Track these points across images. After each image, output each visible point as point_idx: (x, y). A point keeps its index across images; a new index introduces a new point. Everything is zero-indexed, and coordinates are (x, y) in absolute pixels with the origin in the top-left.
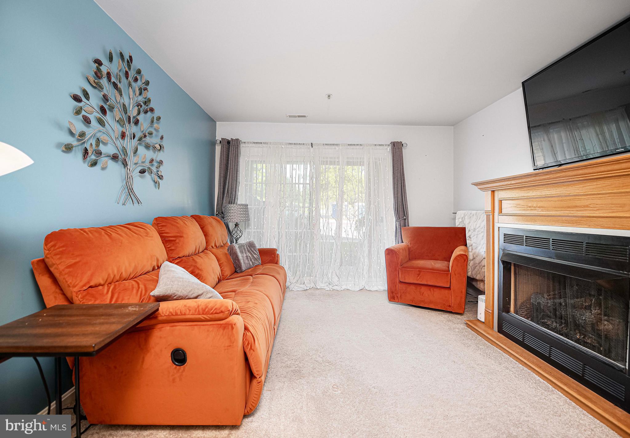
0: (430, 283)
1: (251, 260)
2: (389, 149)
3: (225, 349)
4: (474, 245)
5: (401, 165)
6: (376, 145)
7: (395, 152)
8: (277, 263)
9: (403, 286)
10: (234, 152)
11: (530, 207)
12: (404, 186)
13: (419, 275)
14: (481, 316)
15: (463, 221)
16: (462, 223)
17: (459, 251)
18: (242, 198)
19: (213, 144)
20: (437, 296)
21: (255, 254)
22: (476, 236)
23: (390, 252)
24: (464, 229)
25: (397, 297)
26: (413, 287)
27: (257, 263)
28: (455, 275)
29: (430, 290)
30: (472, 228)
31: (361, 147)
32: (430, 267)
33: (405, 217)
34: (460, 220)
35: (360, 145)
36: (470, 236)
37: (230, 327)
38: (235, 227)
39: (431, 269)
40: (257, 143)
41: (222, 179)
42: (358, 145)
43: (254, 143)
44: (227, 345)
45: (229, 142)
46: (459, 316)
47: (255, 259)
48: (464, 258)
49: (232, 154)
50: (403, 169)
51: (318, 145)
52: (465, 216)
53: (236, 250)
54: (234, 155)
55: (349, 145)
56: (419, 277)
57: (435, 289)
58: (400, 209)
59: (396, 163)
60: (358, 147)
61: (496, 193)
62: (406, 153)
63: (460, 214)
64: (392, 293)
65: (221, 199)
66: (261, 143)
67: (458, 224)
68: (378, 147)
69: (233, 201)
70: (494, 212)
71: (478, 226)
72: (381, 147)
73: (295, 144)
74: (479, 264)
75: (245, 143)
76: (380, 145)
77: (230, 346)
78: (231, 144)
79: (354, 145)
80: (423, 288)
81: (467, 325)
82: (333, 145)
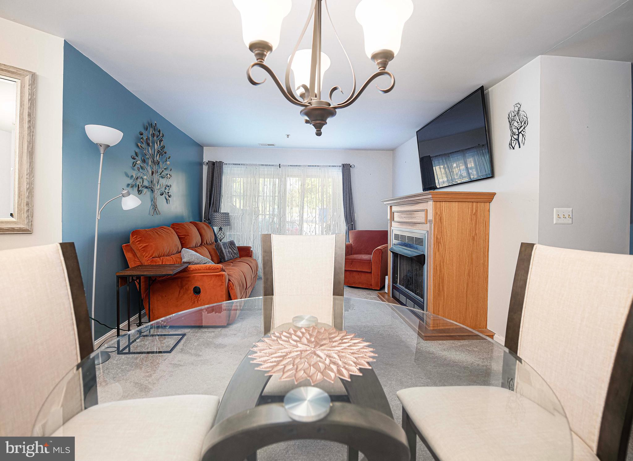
0: (358, 270)
1: (232, 254)
2: (340, 169)
3: (219, 286)
5: (349, 182)
6: (330, 166)
7: (344, 172)
8: (251, 256)
10: (218, 171)
11: (402, 217)
12: (352, 198)
13: (351, 264)
14: (386, 288)
18: (224, 208)
19: (201, 164)
20: (364, 277)
21: (235, 250)
24: (388, 232)
26: (348, 273)
27: (236, 256)
28: (374, 263)
29: (359, 274)
31: (319, 168)
33: (353, 223)
35: (318, 166)
37: (222, 276)
38: (220, 231)
39: (359, 260)
40: (236, 164)
41: (209, 193)
42: (316, 166)
43: (234, 164)
44: (220, 284)
45: (213, 164)
47: (235, 254)
49: (216, 173)
50: (351, 185)
51: (284, 166)
53: (221, 246)
54: (218, 174)
55: (308, 166)
57: (362, 274)
58: (348, 217)
59: (345, 180)
60: (316, 168)
61: (392, 208)
65: (208, 209)
66: (239, 164)
68: (332, 168)
69: (217, 210)
70: (391, 220)
72: (334, 168)
73: (266, 165)
75: (226, 164)
76: (333, 166)
78: (216, 165)
79: (313, 166)
80: (354, 273)
81: (378, 296)
82: (296, 166)
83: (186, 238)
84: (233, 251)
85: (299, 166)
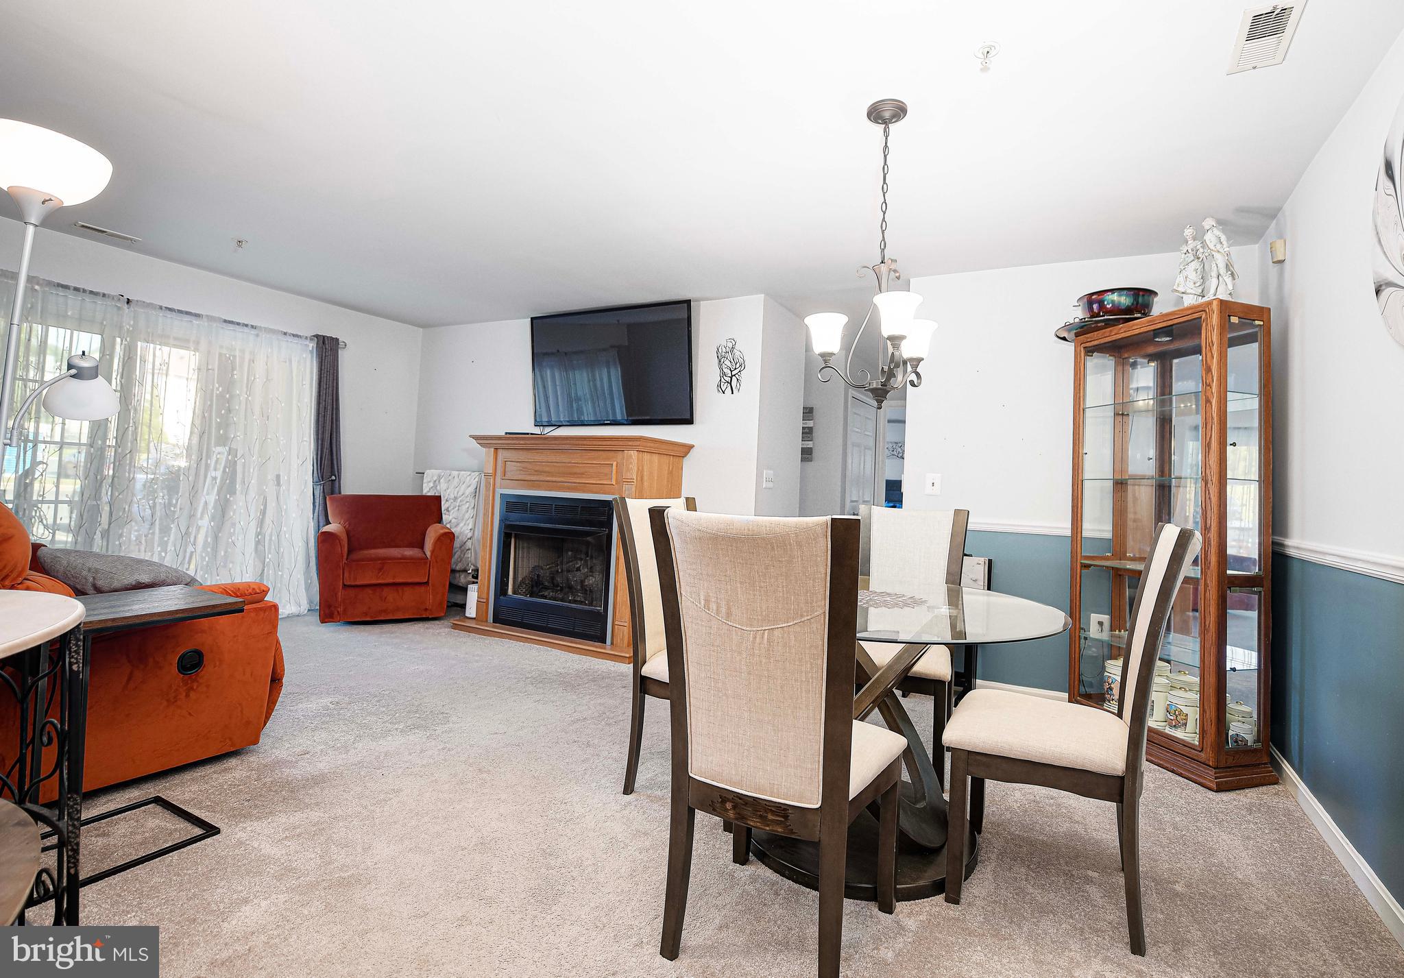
0: (398, 581)
2: (312, 345)
4: (453, 520)
5: (335, 381)
6: (285, 334)
7: (324, 355)
9: (352, 592)
12: (338, 420)
13: (380, 570)
14: (471, 611)
15: (435, 487)
16: (433, 490)
17: (442, 529)
20: (408, 597)
22: (457, 508)
23: (324, 540)
24: (437, 499)
25: (338, 612)
26: (369, 591)
28: (437, 562)
29: (399, 590)
30: (452, 496)
31: (254, 332)
32: (400, 556)
33: (333, 478)
34: (431, 485)
35: (252, 326)
36: (448, 508)
39: (401, 559)
42: (247, 325)
46: (437, 622)
48: (448, 538)
50: (337, 388)
51: (146, 304)
52: (440, 477)
55: (225, 321)
56: (381, 573)
57: (405, 589)
58: (326, 462)
59: (325, 375)
60: (246, 330)
61: (501, 453)
62: (347, 361)
63: (430, 475)
64: (330, 606)
67: (427, 490)
68: (290, 339)
70: (495, 475)
71: (460, 493)
72: (296, 340)
74: (461, 547)
76: (294, 335)
77: (270, 633)
79: (238, 324)
81: (455, 627)
82: (187, 313)
85: (197, 316)
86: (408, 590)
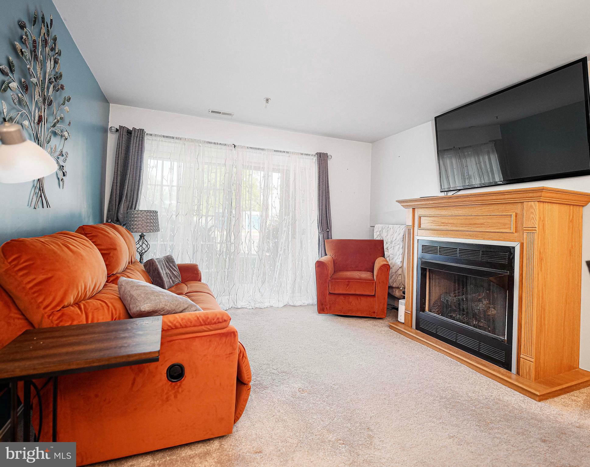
0: (357, 293)
1: (171, 278)
2: (315, 159)
4: (391, 256)
5: (327, 177)
6: (302, 154)
7: (320, 163)
8: (200, 280)
9: (333, 297)
10: (137, 145)
11: (443, 223)
12: (329, 198)
13: (348, 285)
14: (401, 317)
15: (380, 234)
16: (379, 236)
17: (382, 262)
19: (105, 130)
20: (364, 303)
21: (175, 270)
22: (393, 248)
23: (320, 265)
24: (381, 242)
25: (327, 308)
26: (342, 297)
27: (177, 281)
28: (379, 283)
29: (357, 298)
30: (390, 241)
31: (288, 155)
32: (358, 277)
33: (328, 230)
34: (378, 233)
35: (287, 152)
36: (388, 248)
38: (140, 239)
39: (359, 279)
40: (167, 137)
41: (119, 178)
42: (284, 152)
43: (164, 136)
45: (129, 132)
46: (381, 321)
47: (175, 277)
48: (386, 267)
49: (134, 147)
50: (328, 181)
51: (242, 147)
52: (382, 229)
53: (157, 265)
54: (137, 149)
55: (275, 151)
56: (348, 288)
57: (362, 298)
58: (324, 222)
59: (322, 174)
60: (284, 154)
61: (416, 210)
62: (331, 164)
63: (378, 227)
64: (322, 305)
66: (173, 138)
67: (376, 237)
68: (305, 156)
69: (134, 206)
70: (414, 227)
71: (394, 239)
72: (307, 157)
73: (214, 143)
74: (396, 272)
75: (151, 135)
76: (306, 155)
78: (133, 135)
79: (281, 151)
80: (351, 297)
81: (391, 327)
82: (258, 149)
83: (111, 255)
84: (172, 272)
85: (262, 149)
86: (363, 300)
